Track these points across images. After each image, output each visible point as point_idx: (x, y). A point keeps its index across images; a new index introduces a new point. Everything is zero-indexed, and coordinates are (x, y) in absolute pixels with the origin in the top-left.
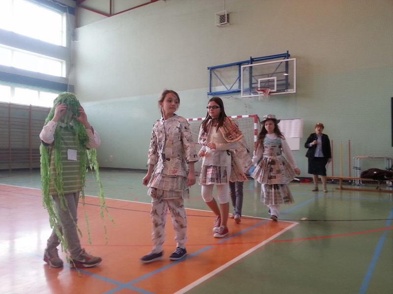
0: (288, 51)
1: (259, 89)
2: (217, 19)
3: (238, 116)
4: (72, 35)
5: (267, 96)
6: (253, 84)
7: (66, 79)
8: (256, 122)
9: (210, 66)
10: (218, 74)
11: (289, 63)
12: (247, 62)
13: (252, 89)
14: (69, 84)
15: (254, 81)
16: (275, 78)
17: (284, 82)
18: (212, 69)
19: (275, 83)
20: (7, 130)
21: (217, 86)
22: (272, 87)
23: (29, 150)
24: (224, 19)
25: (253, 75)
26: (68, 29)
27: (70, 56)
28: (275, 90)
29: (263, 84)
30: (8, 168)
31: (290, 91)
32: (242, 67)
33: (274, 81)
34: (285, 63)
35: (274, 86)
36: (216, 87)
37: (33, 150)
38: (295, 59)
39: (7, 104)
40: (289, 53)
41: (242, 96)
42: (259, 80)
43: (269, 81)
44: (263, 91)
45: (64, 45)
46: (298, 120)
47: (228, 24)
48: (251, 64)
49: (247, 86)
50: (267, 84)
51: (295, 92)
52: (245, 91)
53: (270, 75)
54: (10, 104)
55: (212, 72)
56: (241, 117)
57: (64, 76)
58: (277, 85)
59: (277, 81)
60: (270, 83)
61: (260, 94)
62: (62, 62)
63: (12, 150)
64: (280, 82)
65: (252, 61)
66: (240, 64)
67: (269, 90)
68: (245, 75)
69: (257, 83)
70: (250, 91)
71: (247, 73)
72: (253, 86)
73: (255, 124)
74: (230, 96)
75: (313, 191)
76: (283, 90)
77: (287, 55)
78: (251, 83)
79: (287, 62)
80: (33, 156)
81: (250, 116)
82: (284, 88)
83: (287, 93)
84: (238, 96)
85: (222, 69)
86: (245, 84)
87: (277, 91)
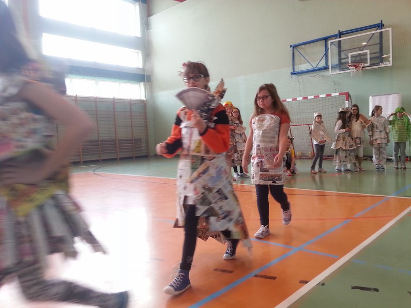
0: (381, 21)
1: (350, 64)
3: (326, 95)
4: (146, 25)
5: (360, 71)
6: (343, 59)
7: (143, 69)
8: (347, 99)
9: (293, 43)
10: (302, 52)
11: (383, 33)
12: (335, 36)
13: (341, 65)
14: (146, 74)
15: (343, 56)
16: (368, 51)
17: (378, 55)
18: (294, 47)
19: (368, 56)
20: (96, 123)
21: (301, 64)
22: (365, 61)
23: (115, 140)
25: (342, 50)
26: (142, 19)
27: (146, 46)
28: (368, 64)
29: (354, 59)
30: (99, 159)
31: (385, 64)
32: (329, 42)
33: (367, 54)
34: (379, 34)
35: (367, 59)
36: (300, 66)
37: (119, 141)
38: (390, 29)
39: (93, 98)
40: (383, 23)
41: (330, 72)
42: (350, 55)
43: (360, 55)
44: (354, 66)
45: (139, 35)
46: (396, 95)
48: (340, 37)
49: (336, 62)
50: (358, 58)
51: (391, 64)
52: (334, 67)
53: (361, 49)
54: (96, 98)
55: (295, 50)
56: (330, 95)
57: (141, 66)
58: (370, 59)
59: (370, 54)
60: (362, 57)
61: (352, 70)
62: (138, 53)
63: (101, 141)
64: (374, 55)
65: (341, 34)
66: (326, 39)
67: (362, 65)
68: (333, 50)
69: (348, 58)
70: (340, 67)
71: (335, 49)
72: (343, 61)
73: (347, 102)
74: (316, 74)
76: (377, 63)
77: (380, 26)
78: (340, 59)
79: (381, 33)
80: (119, 147)
81: (340, 94)
82: (378, 61)
83: (382, 66)
84: (325, 73)
85: (306, 46)
86: (333, 60)
87: (371, 65)
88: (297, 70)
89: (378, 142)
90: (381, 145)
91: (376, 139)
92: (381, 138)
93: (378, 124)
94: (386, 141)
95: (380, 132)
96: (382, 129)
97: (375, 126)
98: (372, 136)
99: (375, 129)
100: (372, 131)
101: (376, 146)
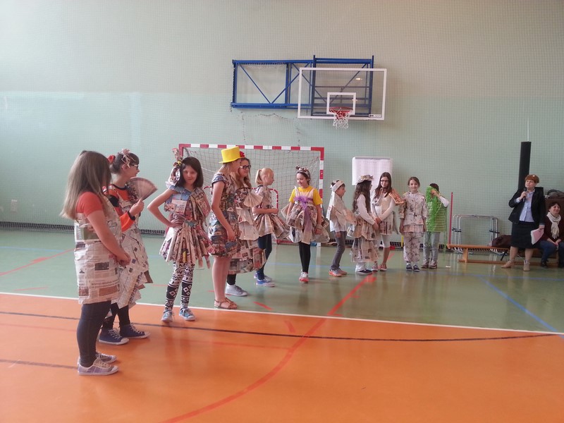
0: (373, 57)
3: (292, 148)
6: (318, 98)
8: (322, 158)
10: (251, 74)
11: (374, 74)
12: (307, 63)
13: (314, 107)
16: (354, 95)
17: (366, 102)
18: (236, 64)
19: (354, 101)
21: (246, 93)
22: (350, 107)
25: (316, 85)
28: (353, 112)
29: (334, 101)
31: (375, 117)
32: (300, 69)
33: (352, 99)
38: (385, 70)
41: (299, 115)
42: (329, 94)
43: (342, 98)
48: (315, 66)
50: (339, 102)
51: (383, 119)
52: (304, 108)
55: (241, 69)
56: (298, 148)
58: (356, 106)
59: (356, 99)
60: (345, 102)
64: (362, 102)
65: (315, 62)
66: (290, 64)
69: (326, 98)
70: (312, 109)
72: (316, 101)
73: (321, 162)
76: (365, 114)
77: (368, 63)
78: (312, 98)
79: (371, 73)
81: (313, 149)
82: (367, 111)
83: (372, 119)
84: (286, 114)
85: (260, 67)
86: (300, 94)
87: (357, 115)
88: (239, 101)
89: (412, 229)
91: (408, 226)
92: (415, 225)
93: (413, 204)
94: (422, 230)
95: (415, 215)
96: (417, 211)
97: (409, 207)
98: (403, 220)
99: (408, 211)
100: (404, 212)
101: (408, 235)
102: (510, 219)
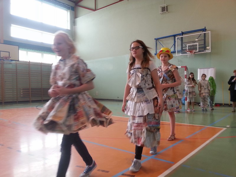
0: (205, 27)
1: (187, 50)
2: (160, 9)
4: (73, 23)
5: (193, 55)
6: (183, 47)
8: (186, 70)
9: (156, 38)
10: (161, 42)
11: (206, 34)
12: (180, 35)
13: (183, 51)
15: (184, 46)
16: (197, 44)
17: (203, 46)
18: (157, 40)
19: (198, 47)
20: (40, 78)
22: (196, 49)
24: (164, 9)
25: (183, 42)
26: (71, 19)
28: (198, 51)
29: (190, 48)
30: (41, 99)
31: (207, 51)
32: (176, 37)
33: (197, 45)
34: (203, 35)
35: (197, 48)
38: (210, 32)
39: (40, 63)
40: (206, 28)
41: (176, 55)
42: (187, 45)
43: (193, 45)
44: (190, 51)
45: (69, 29)
46: (213, 69)
47: (167, 12)
48: (182, 35)
49: (180, 49)
50: (192, 47)
51: (210, 51)
52: (178, 52)
53: (194, 42)
54: (41, 63)
55: (157, 41)
58: (199, 48)
59: (199, 45)
60: (194, 47)
61: (189, 54)
63: (43, 89)
64: (201, 46)
65: (183, 33)
66: (174, 36)
67: (194, 51)
68: (178, 42)
69: (186, 47)
70: (182, 52)
71: (180, 42)
72: (184, 48)
73: (185, 72)
75: (233, 112)
76: (202, 51)
77: (205, 30)
78: (182, 47)
79: (205, 34)
81: (182, 67)
82: (203, 50)
83: (205, 52)
85: (164, 39)
86: (178, 48)
87: (199, 51)
89: (204, 94)
90: (205, 97)
91: (202, 93)
92: (205, 93)
93: (204, 84)
94: (208, 95)
95: (205, 89)
96: (206, 87)
97: (202, 85)
98: (200, 91)
99: (202, 87)
100: (200, 88)
101: (202, 97)
102: (229, 90)
